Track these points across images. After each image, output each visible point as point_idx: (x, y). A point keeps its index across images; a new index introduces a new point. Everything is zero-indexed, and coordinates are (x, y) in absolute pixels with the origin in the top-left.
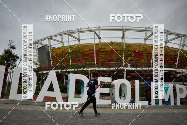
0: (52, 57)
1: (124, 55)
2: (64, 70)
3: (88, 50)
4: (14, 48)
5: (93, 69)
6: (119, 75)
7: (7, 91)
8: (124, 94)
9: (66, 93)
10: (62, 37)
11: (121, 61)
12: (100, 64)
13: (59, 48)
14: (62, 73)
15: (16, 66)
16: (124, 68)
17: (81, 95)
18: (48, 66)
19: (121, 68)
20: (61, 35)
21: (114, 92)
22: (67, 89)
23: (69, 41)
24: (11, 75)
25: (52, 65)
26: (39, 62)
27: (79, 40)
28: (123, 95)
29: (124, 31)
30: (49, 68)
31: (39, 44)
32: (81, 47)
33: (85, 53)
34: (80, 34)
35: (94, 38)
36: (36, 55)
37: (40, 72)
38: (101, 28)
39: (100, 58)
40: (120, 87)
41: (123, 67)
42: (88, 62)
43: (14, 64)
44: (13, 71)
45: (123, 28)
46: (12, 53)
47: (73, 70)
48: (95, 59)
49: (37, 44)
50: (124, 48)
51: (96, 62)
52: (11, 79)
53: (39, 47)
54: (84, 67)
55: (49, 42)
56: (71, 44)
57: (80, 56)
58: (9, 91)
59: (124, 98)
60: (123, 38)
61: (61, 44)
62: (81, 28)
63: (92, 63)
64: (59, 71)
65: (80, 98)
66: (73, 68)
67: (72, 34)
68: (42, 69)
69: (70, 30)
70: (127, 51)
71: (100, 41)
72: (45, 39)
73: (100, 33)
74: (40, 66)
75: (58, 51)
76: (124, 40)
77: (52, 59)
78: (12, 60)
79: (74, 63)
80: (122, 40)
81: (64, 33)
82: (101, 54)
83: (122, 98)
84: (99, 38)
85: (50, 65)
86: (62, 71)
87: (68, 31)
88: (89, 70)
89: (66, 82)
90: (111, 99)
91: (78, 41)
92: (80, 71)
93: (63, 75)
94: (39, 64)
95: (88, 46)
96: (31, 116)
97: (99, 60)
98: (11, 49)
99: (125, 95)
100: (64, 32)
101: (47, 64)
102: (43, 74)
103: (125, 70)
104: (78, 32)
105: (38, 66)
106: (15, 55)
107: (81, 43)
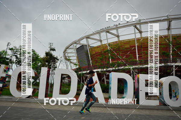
0: (91, 56)
1: (171, 49)
2: (105, 70)
3: (129, 46)
4: (54, 50)
5: (135, 66)
6: (167, 72)
7: (50, 92)
8: (176, 93)
9: (108, 93)
10: (100, 35)
11: (168, 56)
12: (143, 60)
13: (98, 47)
14: (102, 73)
15: (56, 67)
16: (172, 64)
17: (124, 95)
18: (87, 65)
19: (169, 64)
20: (99, 33)
21: (163, 92)
22: (108, 89)
23: (107, 39)
24: (52, 77)
25: (91, 65)
26: (79, 63)
27: (118, 36)
28: (173, 95)
29: (169, 21)
30: (89, 68)
31: (77, 44)
32: (120, 44)
33: (125, 50)
34: (119, 30)
35: (135, 33)
36: (75, 55)
37: (80, 73)
38: (141, 21)
39: (143, 55)
40: (170, 85)
41: (170, 62)
42: (129, 59)
43: (55, 65)
44: (54, 73)
45: (168, 17)
46: (52, 55)
47: (114, 68)
48: (137, 56)
49: (75, 45)
50: (171, 40)
51: (138, 58)
52: (53, 80)
53: (77, 47)
54: (125, 65)
55: (87, 41)
56: (110, 41)
57: (121, 53)
58: (52, 92)
59: (176, 98)
60: (169, 29)
61: (100, 42)
62: (119, 24)
63: (134, 60)
64: (99, 70)
65: (123, 98)
66: (114, 67)
67: (110, 31)
68: (82, 69)
69: (108, 27)
70: (175, 44)
71: (141, 35)
72: (82, 39)
73: (140, 27)
74: (79, 66)
75: (97, 50)
76: (170, 31)
77: (91, 58)
78: (52, 61)
79: (114, 62)
80: (168, 32)
81: (102, 31)
82: (144, 50)
83: (172, 98)
84: (141, 32)
85: (89, 64)
86: (102, 70)
87: (105, 28)
88: (131, 68)
89: (107, 82)
90: (159, 100)
91: (117, 38)
92: (121, 69)
93: (103, 75)
94: (78, 64)
95: (128, 42)
96: (74, 117)
97: (142, 56)
98: (51, 51)
99: (177, 95)
100: (101, 29)
101: (87, 63)
102: (83, 74)
103: (174, 66)
104: (117, 28)
105: (77, 67)
106: (55, 57)
107: (120, 40)
